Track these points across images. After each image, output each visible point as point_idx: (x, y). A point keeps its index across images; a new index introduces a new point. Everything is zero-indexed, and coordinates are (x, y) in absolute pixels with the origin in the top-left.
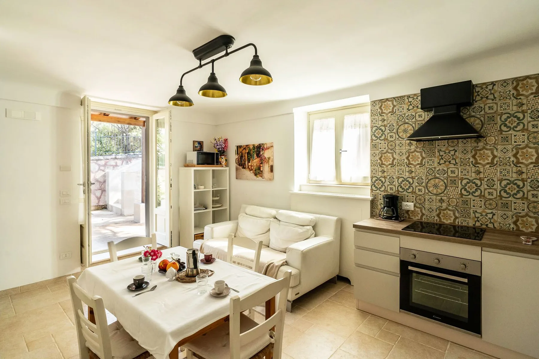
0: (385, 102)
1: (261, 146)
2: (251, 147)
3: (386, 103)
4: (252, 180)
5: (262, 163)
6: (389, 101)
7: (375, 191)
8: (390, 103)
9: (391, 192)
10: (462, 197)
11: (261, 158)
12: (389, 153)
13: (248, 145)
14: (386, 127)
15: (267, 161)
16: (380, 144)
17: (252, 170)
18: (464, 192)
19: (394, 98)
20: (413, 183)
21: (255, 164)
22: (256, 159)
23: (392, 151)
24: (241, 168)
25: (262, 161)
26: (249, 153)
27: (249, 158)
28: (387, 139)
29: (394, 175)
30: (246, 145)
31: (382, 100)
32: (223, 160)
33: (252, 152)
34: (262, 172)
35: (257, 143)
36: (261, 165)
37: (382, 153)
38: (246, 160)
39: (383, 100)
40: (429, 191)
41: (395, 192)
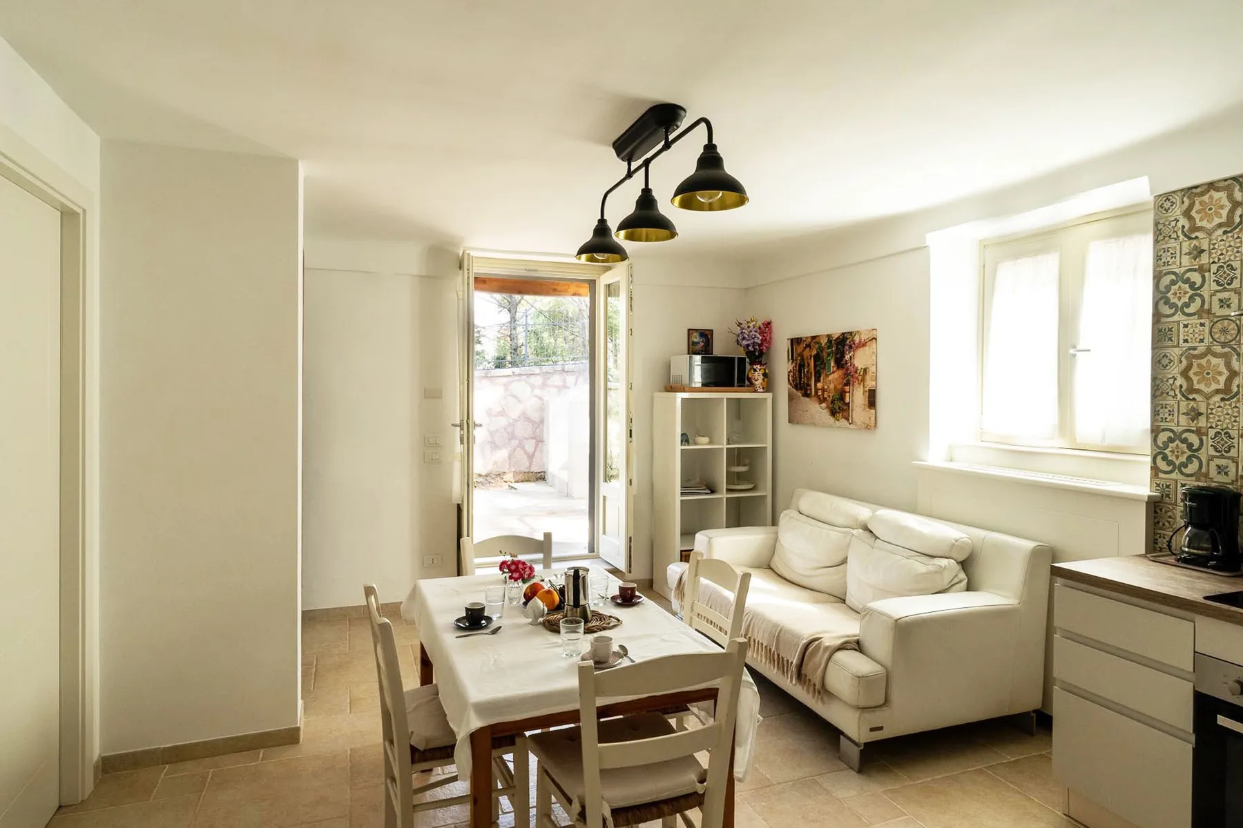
0: (1202, 194)
1: (847, 339)
2: (824, 341)
3: (1206, 198)
4: (824, 426)
5: (847, 384)
6: (1217, 190)
7: (1166, 473)
8: (1221, 196)
9: (1222, 479)
11: (847, 369)
12: (1215, 355)
13: (818, 336)
14: (1207, 274)
15: (860, 378)
16: (1186, 326)
17: (825, 399)
19: (1234, 179)
21: (832, 386)
22: (833, 372)
23: (1227, 350)
24: (799, 394)
25: (850, 376)
26: (817, 357)
27: (818, 370)
28: (1209, 312)
29: (1233, 426)
30: (812, 337)
31: (1194, 190)
32: (758, 376)
33: (825, 355)
34: (849, 408)
35: (836, 330)
36: (847, 388)
37: (1191, 356)
38: (811, 373)
39: (1196, 187)
41: (1237, 481)
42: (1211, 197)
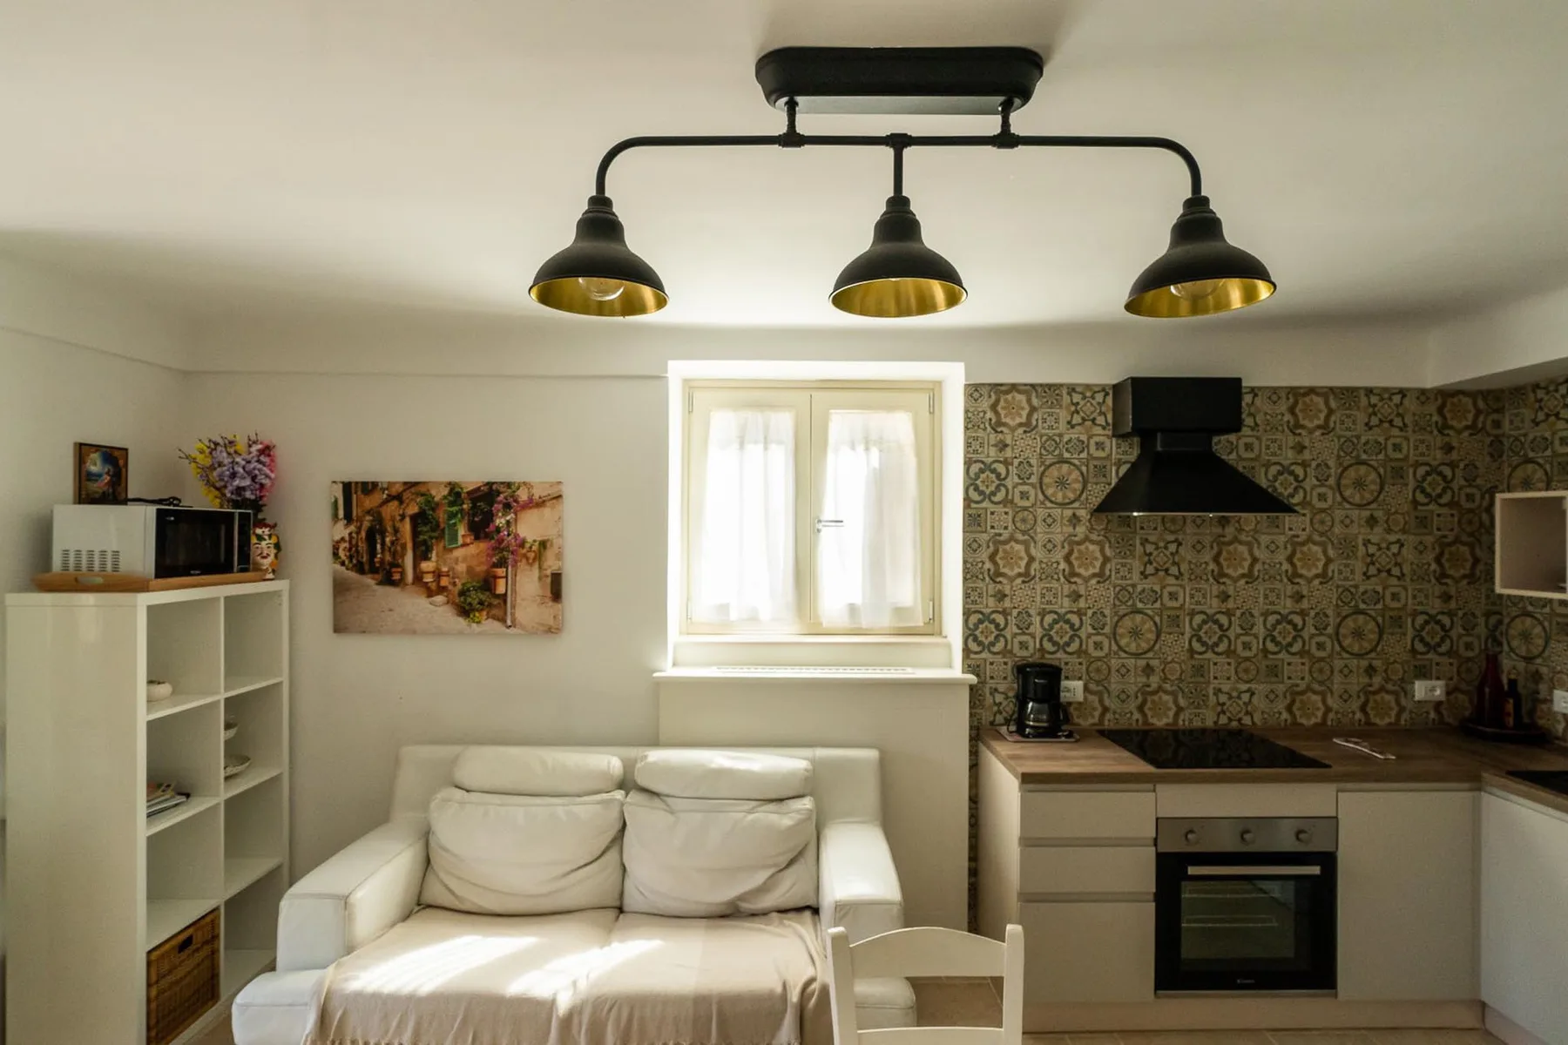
0: (1007, 392)
1: (499, 493)
2: (439, 494)
3: (1009, 397)
4: (441, 633)
5: (502, 563)
6: (1020, 392)
7: (976, 653)
8: (1022, 398)
9: (1025, 653)
10: (1192, 657)
11: (501, 541)
12: (1017, 542)
13: (424, 483)
14: (1010, 467)
15: (531, 555)
16: (992, 513)
17: (442, 590)
18: (1197, 646)
19: (1033, 386)
20: (1080, 628)
21: (461, 568)
22: (464, 545)
24: (369, 580)
25: (505, 553)
26: (419, 520)
27: (425, 542)
28: (1012, 502)
29: (1032, 605)
30: (405, 483)
31: (999, 387)
33: (441, 515)
34: (505, 602)
35: (472, 475)
36: (501, 571)
37: (997, 542)
38: (404, 547)
39: (1001, 385)
40: (1120, 648)
41: (1035, 653)
42: (1013, 398)
